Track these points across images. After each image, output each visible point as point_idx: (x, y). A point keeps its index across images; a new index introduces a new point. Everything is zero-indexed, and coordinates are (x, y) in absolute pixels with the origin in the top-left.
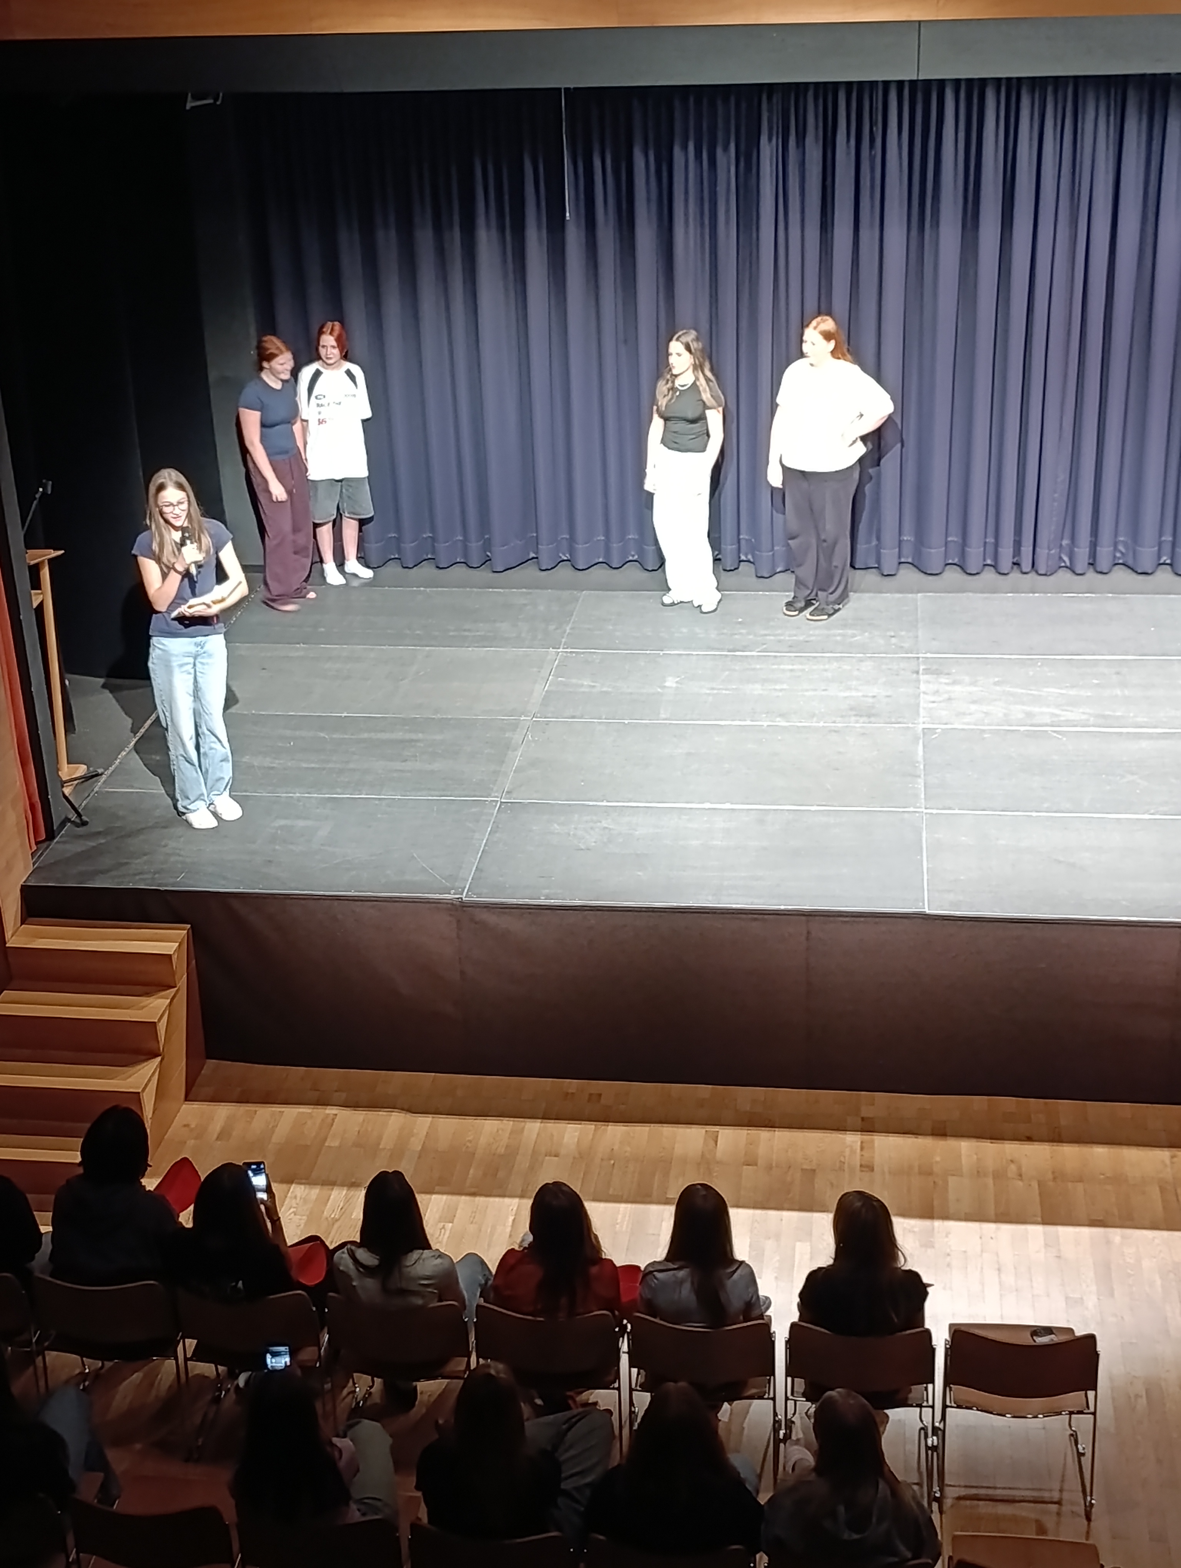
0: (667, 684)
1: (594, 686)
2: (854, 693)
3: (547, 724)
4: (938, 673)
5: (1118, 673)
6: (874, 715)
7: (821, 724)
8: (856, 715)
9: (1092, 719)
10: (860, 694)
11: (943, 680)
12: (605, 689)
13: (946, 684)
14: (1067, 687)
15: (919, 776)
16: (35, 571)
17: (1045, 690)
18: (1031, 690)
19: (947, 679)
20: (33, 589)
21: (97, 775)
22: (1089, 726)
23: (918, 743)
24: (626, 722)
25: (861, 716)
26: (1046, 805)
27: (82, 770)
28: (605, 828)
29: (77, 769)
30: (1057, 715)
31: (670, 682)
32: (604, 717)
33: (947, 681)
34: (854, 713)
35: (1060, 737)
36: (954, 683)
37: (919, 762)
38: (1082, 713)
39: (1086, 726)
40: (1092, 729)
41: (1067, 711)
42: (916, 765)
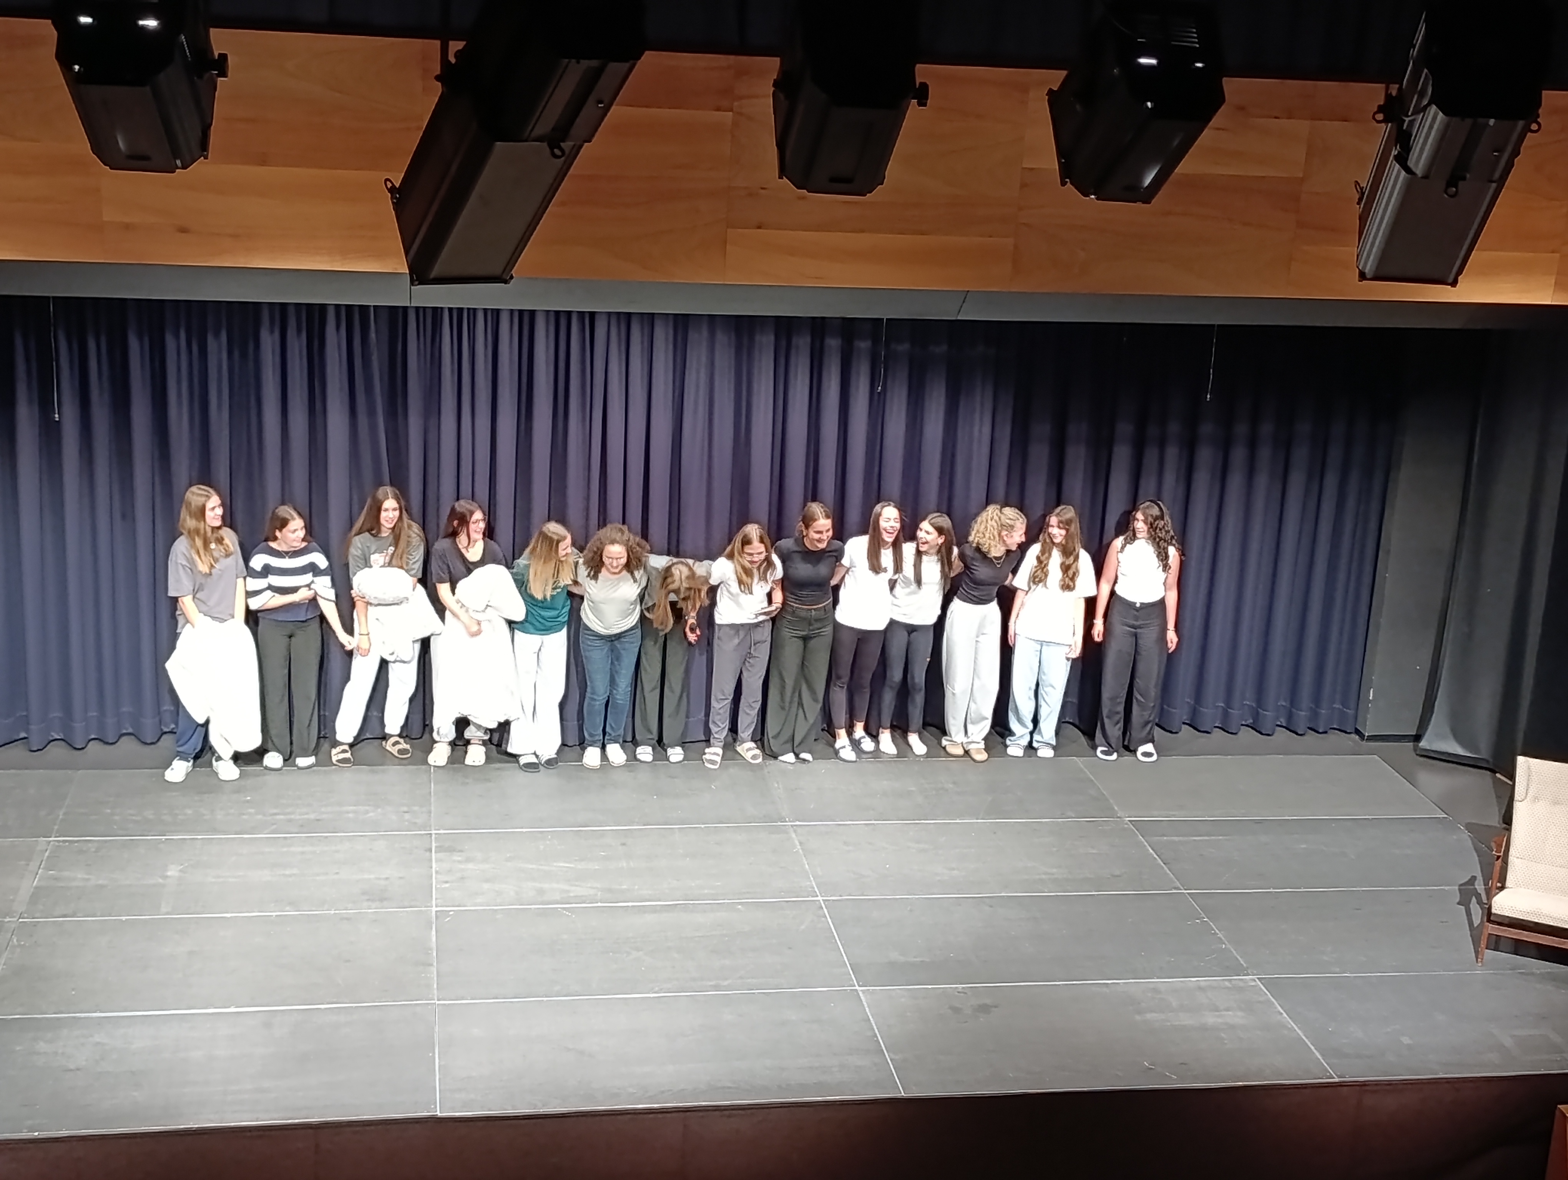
0: (169, 873)
1: (88, 880)
2: (366, 876)
3: (35, 926)
4: (451, 850)
5: (624, 844)
6: (385, 899)
7: (333, 912)
8: (368, 900)
9: (599, 893)
10: (372, 876)
11: (457, 857)
12: (100, 882)
13: (459, 862)
14: (576, 860)
15: (432, 965)
17: (555, 864)
18: (542, 865)
19: (460, 856)
22: (597, 903)
23: (432, 928)
24: (124, 918)
25: (373, 901)
26: (556, 988)
28: (98, 1043)
30: (568, 891)
31: (173, 872)
32: (99, 914)
33: (459, 858)
34: (367, 897)
35: (570, 914)
36: (468, 860)
37: (431, 949)
38: (590, 887)
39: (594, 901)
40: (599, 904)
41: (577, 886)
42: (430, 952)
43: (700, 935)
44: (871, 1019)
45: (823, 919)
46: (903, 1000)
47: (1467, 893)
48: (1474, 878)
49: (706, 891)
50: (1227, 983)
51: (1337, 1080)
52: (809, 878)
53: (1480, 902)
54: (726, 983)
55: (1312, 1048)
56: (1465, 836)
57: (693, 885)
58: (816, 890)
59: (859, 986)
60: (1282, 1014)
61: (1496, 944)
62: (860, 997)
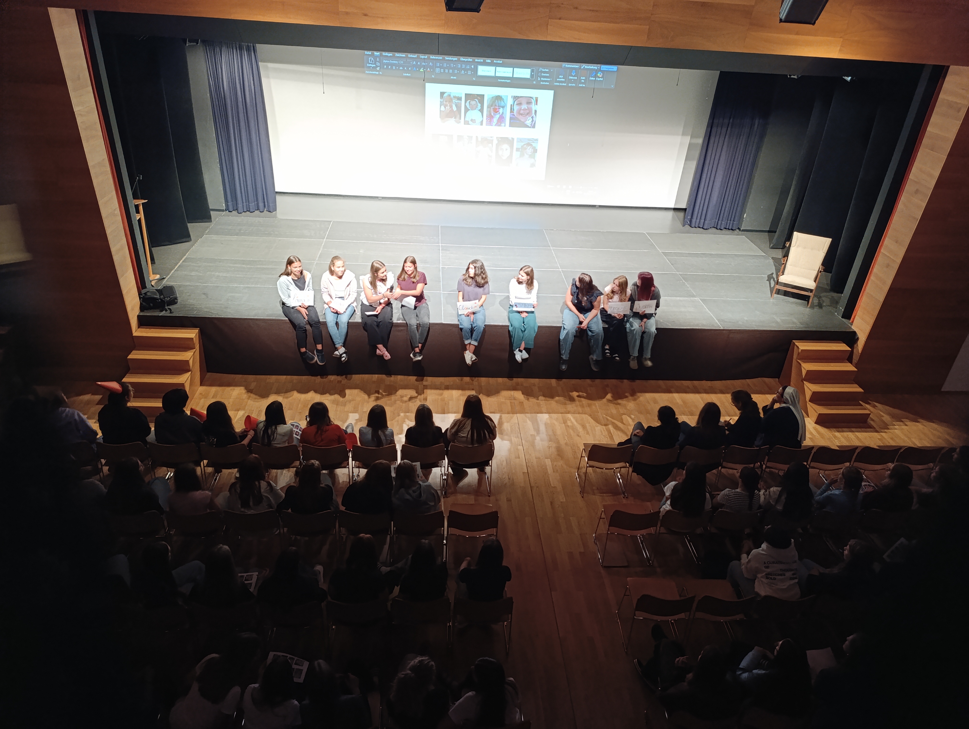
0: (361, 252)
4: (445, 250)
5: (499, 251)
6: (426, 263)
11: (448, 252)
13: (448, 254)
15: (441, 282)
16: (137, 207)
20: (137, 213)
21: (164, 278)
23: (440, 272)
27: (158, 277)
29: (156, 276)
36: (451, 253)
37: (440, 278)
45: (561, 276)
47: (770, 277)
48: (773, 273)
50: (689, 300)
51: (722, 328)
52: (557, 264)
53: (774, 280)
55: (715, 319)
56: (771, 261)
58: (559, 267)
60: (706, 309)
61: (778, 292)
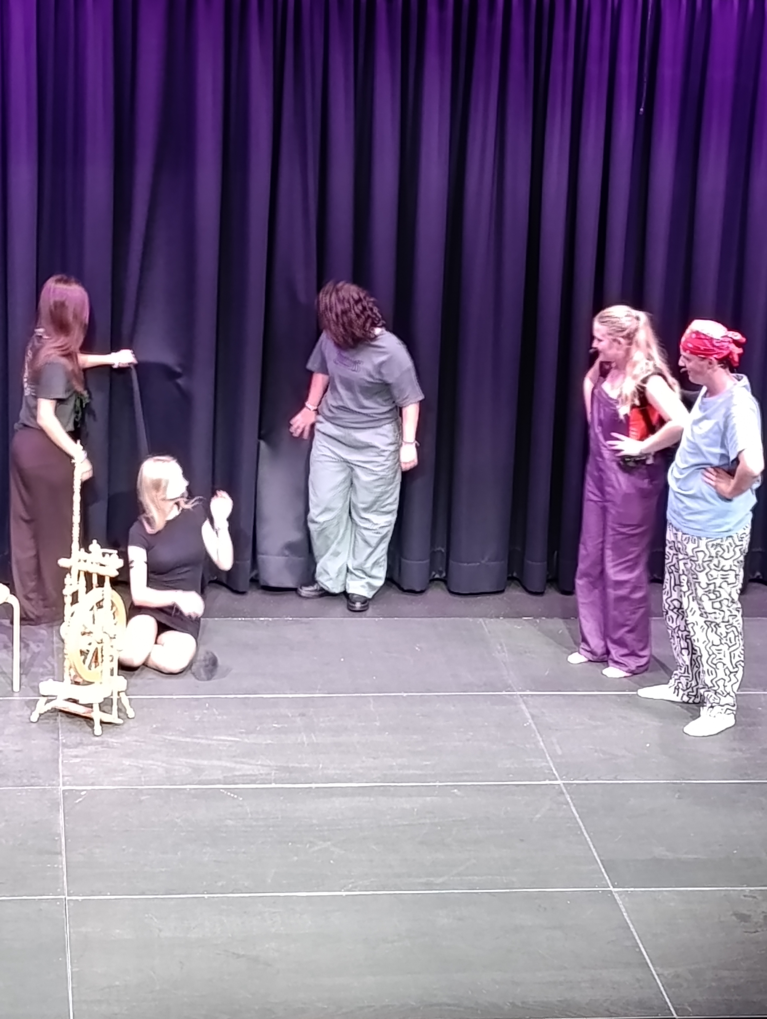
5: (303, 715)
9: (273, 772)
14: (241, 733)
15: (60, 853)
17: (215, 737)
18: (198, 738)
22: (271, 783)
23: (59, 810)
26: (220, 884)
30: (234, 769)
35: (236, 796)
37: (59, 835)
38: (262, 765)
39: (266, 782)
40: (273, 785)
41: (243, 763)
42: (56, 838)
43: (405, 823)
44: (631, 926)
45: (565, 806)
46: (672, 904)
49: (411, 772)
52: (546, 757)
54: (440, 880)
57: (394, 764)
58: (555, 772)
59: (614, 887)
62: (615, 900)
